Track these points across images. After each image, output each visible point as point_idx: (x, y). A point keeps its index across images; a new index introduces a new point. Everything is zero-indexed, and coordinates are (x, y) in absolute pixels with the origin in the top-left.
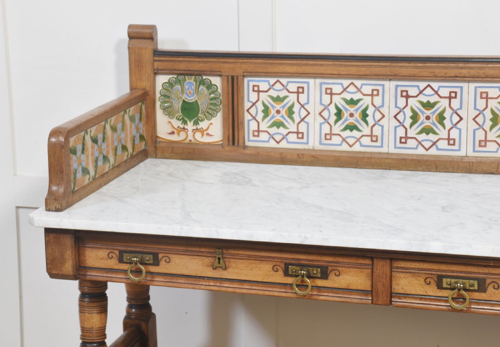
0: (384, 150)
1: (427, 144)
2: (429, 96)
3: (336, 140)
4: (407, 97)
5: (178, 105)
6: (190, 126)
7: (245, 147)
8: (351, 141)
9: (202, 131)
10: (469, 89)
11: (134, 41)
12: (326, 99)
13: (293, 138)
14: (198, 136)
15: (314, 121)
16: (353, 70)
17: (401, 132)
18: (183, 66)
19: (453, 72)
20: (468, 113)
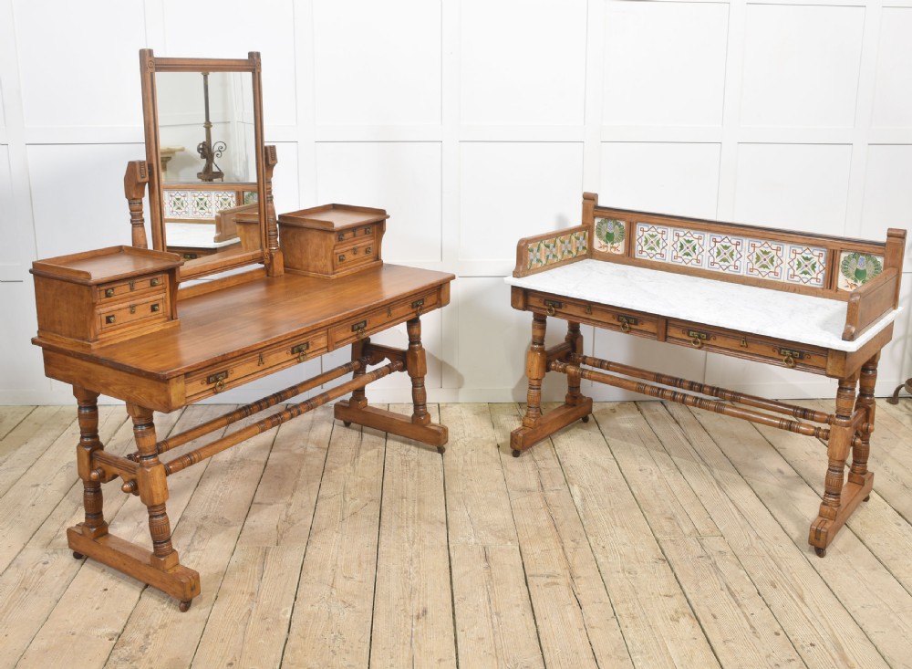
0: (702, 268)
1: (724, 267)
2: (726, 243)
3: (679, 260)
4: (716, 242)
5: (604, 234)
6: (609, 245)
7: (635, 258)
8: (687, 261)
9: (615, 248)
10: (746, 242)
11: (586, 201)
12: (676, 238)
13: (658, 256)
14: (613, 250)
15: (669, 249)
16: (689, 225)
17: (711, 260)
18: (607, 215)
19: (738, 232)
20: (745, 254)
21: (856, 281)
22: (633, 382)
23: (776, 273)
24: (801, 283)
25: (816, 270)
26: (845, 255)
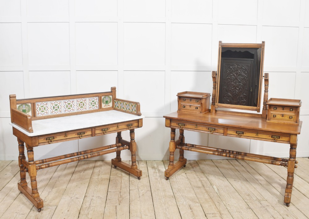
0: (62, 113)
1: (69, 111)
2: (69, 102)
3: (54, 113)
4: (66, 103)
5: (22, 110)
7: (37, 117)
8: (56, 112)
10: (75, 100)
11: (11, 99)
12: (51, 105)
13: (45, 114)
15: (49, 110)
16: (56, 99)
17: (65, 109)
18: (23, 102)
19: (73, 97)
20: (75, 104)
21: (106, 104)
22: (69, 159)
23: (85, 108)
24: (93, 109)
25: (96, 104)
26: (103, 97)
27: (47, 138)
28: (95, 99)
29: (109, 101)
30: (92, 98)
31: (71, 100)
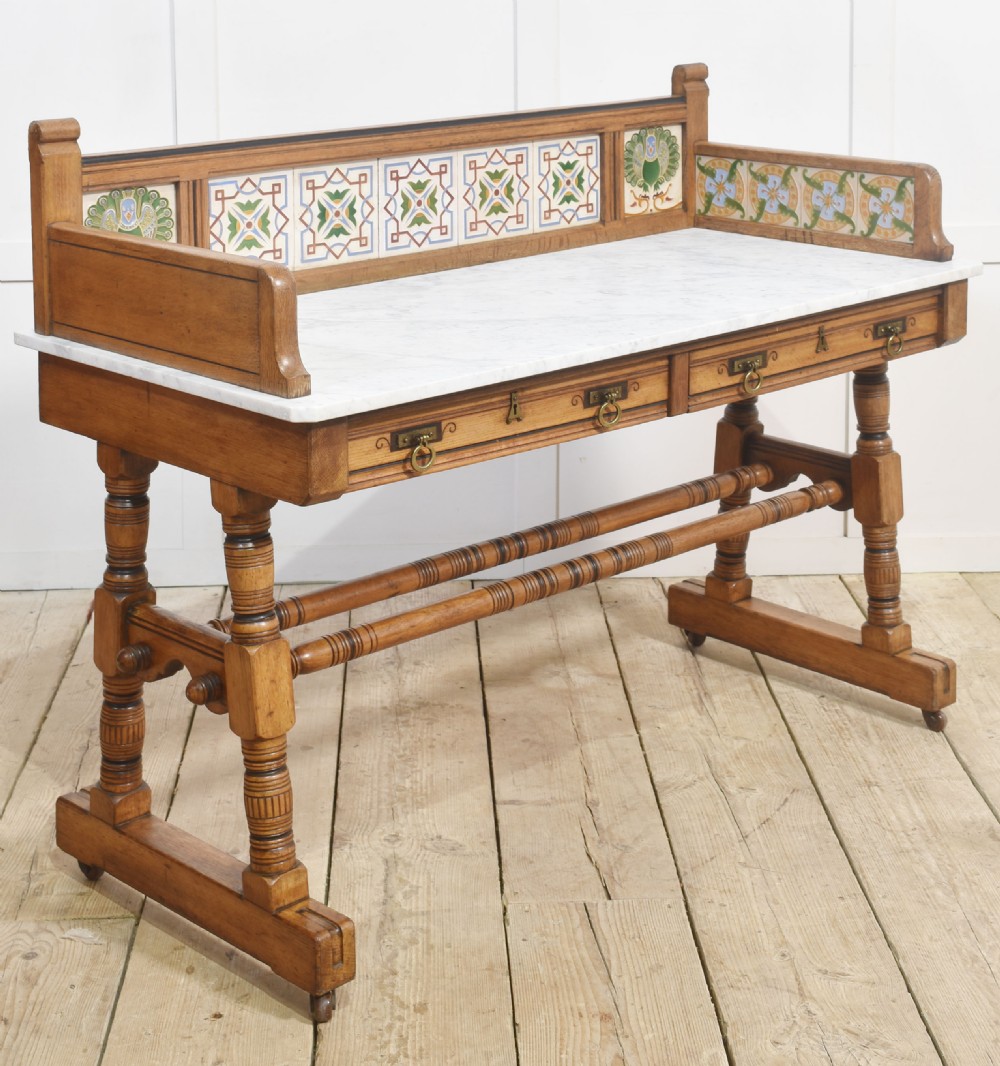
0: (373, 256)
1: (419, 238)
2: (419, 175)
3: (321, 252)
4: (398, 179)
8: (338, 250)
10: (459, 159)
11: (48, 147)
12: (308, 196)
15: (294, 230)
17: (392, 227)
20: (458, 190)
21: (646, 189)
23: (518, 217)
24: (564, 225)
25: (585, 185)
26: (628, 136)
27: (395, 436)
28: (582, 149)
29: (664, 165)
30: (563, 142)
31: (434, 161)
